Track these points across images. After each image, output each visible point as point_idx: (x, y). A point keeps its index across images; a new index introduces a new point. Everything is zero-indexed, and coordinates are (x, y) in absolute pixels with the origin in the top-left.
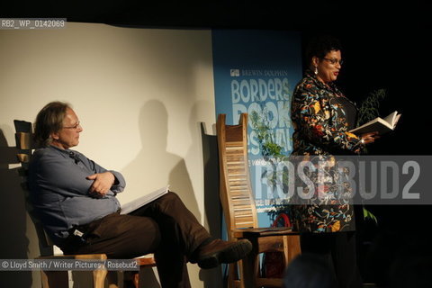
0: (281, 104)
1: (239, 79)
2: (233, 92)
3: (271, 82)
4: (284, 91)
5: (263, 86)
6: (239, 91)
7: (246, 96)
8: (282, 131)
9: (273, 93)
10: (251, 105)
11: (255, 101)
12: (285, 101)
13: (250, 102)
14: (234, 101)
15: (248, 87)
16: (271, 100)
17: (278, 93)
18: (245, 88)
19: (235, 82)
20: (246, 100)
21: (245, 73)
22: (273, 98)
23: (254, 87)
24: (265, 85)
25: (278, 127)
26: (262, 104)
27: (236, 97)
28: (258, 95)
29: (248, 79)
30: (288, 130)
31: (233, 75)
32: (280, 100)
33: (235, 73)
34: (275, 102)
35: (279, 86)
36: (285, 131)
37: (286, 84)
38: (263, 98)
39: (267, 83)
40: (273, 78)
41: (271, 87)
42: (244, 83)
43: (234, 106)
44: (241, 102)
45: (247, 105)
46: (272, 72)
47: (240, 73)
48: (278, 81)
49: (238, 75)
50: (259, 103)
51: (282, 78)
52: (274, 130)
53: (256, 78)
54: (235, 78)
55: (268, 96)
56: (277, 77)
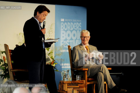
0: (78, 31)
2: (61, 26)
3: (75, 23)
4: (79, 27)
5: (72, 25)
6: (64, 26)
7: (66, 28)
8: (78, 40)
9: (76, 28)
11: (69, 30)
12: (80, 30)
14: (61, 29)
16: (75, 30)
18: (66, 25)
19: (62, 23)
21: (66, 20)
22: (75, 29)
23: (69, 25)
25: (76, 39)
26: (71, 31)
29: (67, 22)
31: (62, 20)
32: (78, 30)
33: (63, 20)
34: (76, 31)
35: (78, 25)
36: (79, 41)
37: (80, 25)
38: (72, 29)
39: (74, 24)
40: (76, 22)
41: (75, 25)
42: (66, 23)
43: (61, 31)
44: (64, 30)
45: (66, 31)
46: (76, 20)
47: (65, 20)
48: (77, 23)
49: (64, 21)
50: (70, 31)
51: (79, 23)
52: (75, 40)
53: (70, 22)
54: (62, 22)
55: (74, 28)
56: (77, 22)
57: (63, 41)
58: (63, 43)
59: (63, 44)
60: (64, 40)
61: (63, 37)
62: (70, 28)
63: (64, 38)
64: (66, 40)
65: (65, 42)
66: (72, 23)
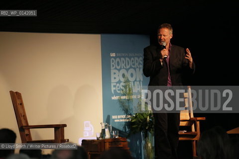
0: (137, 70)
1: (115, 58)
2: (112, 64)
3: (132, 59)
4: (139, 64)
5: (128, 61)
6: (115, 63)
7: (118, 65)
8: (138, 83)
9: (134, 64)
10: (121, 70)
11: (124, 68)
12: (140, 68)
13: (121, 69)
14: (112, 68)
15: (120, 61)
16: (132, 68)
17: (137, 64)
18: (118, 62)
19: (113, 59)
20: (118, 68)
21: (119, 55)
22: (133, 66)
23: (123, 61)
25: (136, 80)
27: (113, 66)
29: (120, 57)
30: (141, 82)
31: (112, 55)
32: (137, 67)
33: (113, 55)
34: (135, 69)
35: (137, 61)
37: (141, 60)
38: (128, 67)
39: (130, 59)
40: (134, 57)
41: (133, 62)
42: (118, 59)
43: (112, 71)
44: (116, 68)
45: (119, 70)
46: (133, 54)
47: (116, 55)
48: (136, 58)
49: (114, 56)
50: (126, 69)
51: (139, 57)
52: (134, 82)
53: (124, 57)
54: (113, 57)
55: (131, 66)
56: (136, 56)
57: (115, 84)
58: (115, 86)
59: (115, 89)
60: (117, 83)
61: (115, 78)
62: (125, 65)
63: (117, 80)
64: (119, 82)
65: (118, 85)
66: (127, 59)
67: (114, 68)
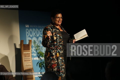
1: (29, 28)
2: (27, 33)
3: (40, 30)
6: (29, 33)
7: (31, 34)
11: (35, 36)
13: (33, 37)
14: (27, 36)
18: (31, 32)
19: (27, 29)
20: (31, 36)
21: (31, 26)
23: (34, 31)
24: (38, 31)
26: (37, 38)
28: (36, 34)
33: (27, 26)
39: (39, 30)
41: (41, 32)
42: (31, 30)
43: (27, 38)
44: (29, 37)
45: (32, 38)
46: (41, 26)
47: (29, 26)
53: (35, 28)
55: (40, 35)
56: (43, 28)
67: (28, 36)
